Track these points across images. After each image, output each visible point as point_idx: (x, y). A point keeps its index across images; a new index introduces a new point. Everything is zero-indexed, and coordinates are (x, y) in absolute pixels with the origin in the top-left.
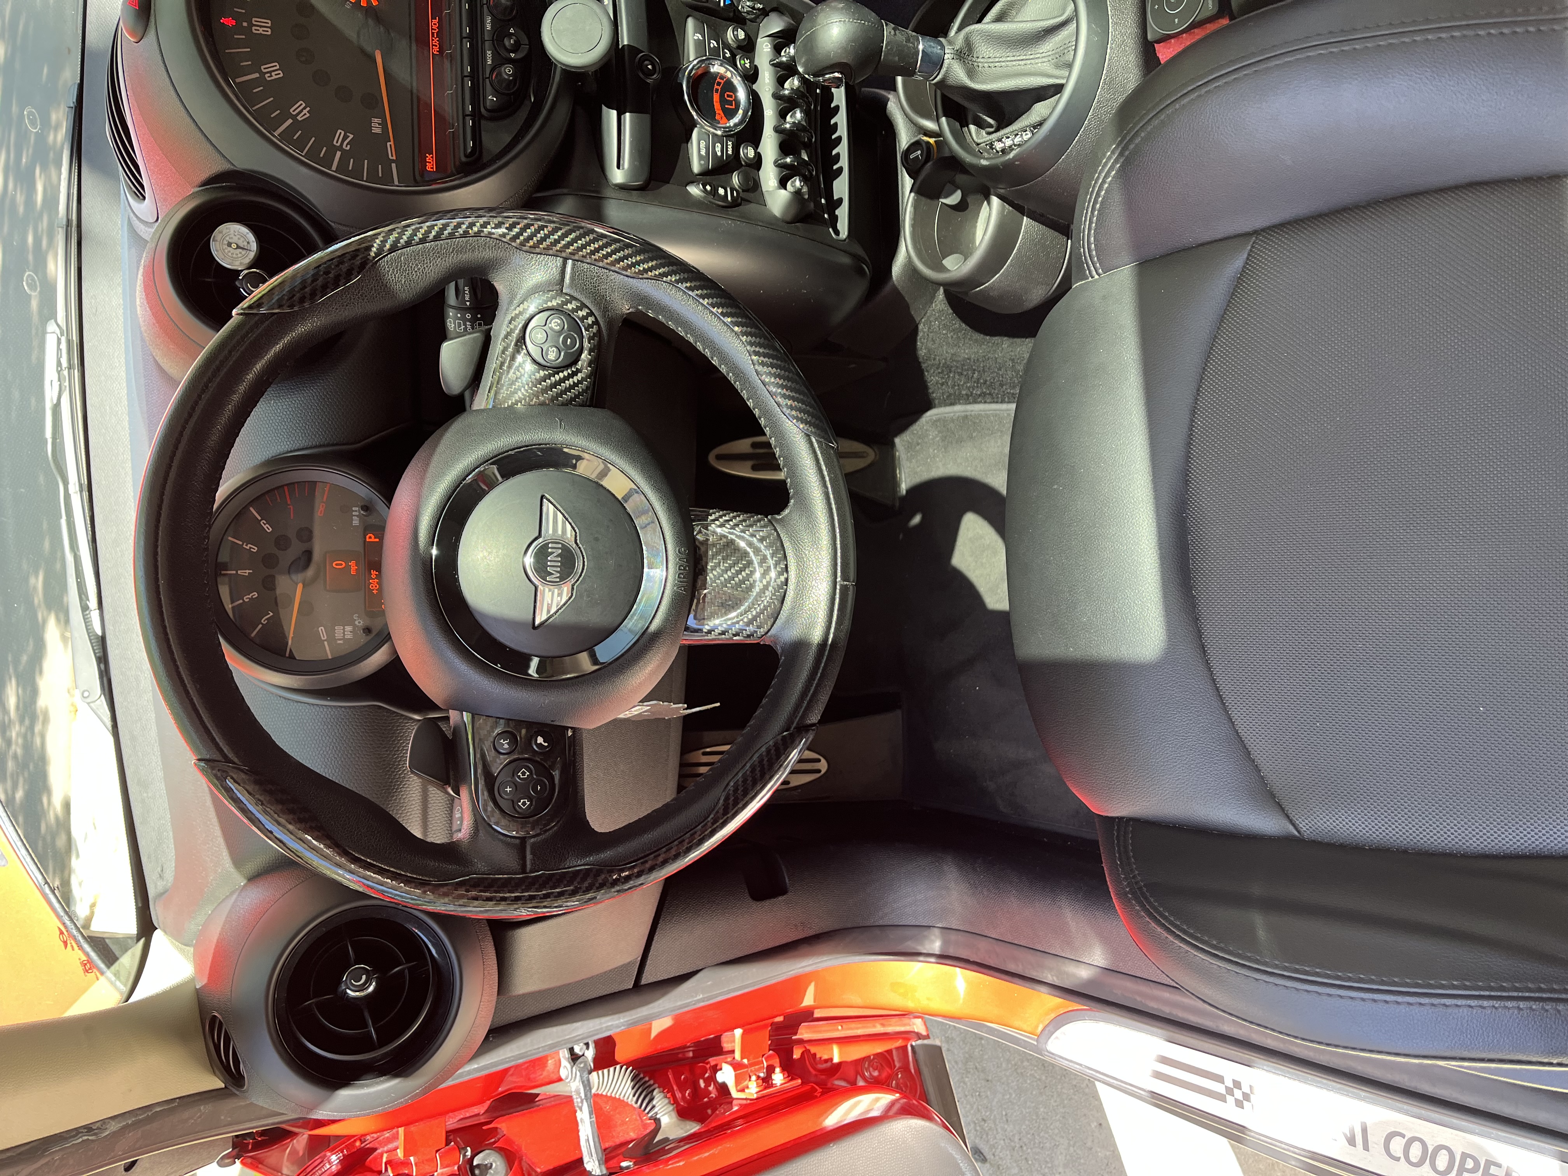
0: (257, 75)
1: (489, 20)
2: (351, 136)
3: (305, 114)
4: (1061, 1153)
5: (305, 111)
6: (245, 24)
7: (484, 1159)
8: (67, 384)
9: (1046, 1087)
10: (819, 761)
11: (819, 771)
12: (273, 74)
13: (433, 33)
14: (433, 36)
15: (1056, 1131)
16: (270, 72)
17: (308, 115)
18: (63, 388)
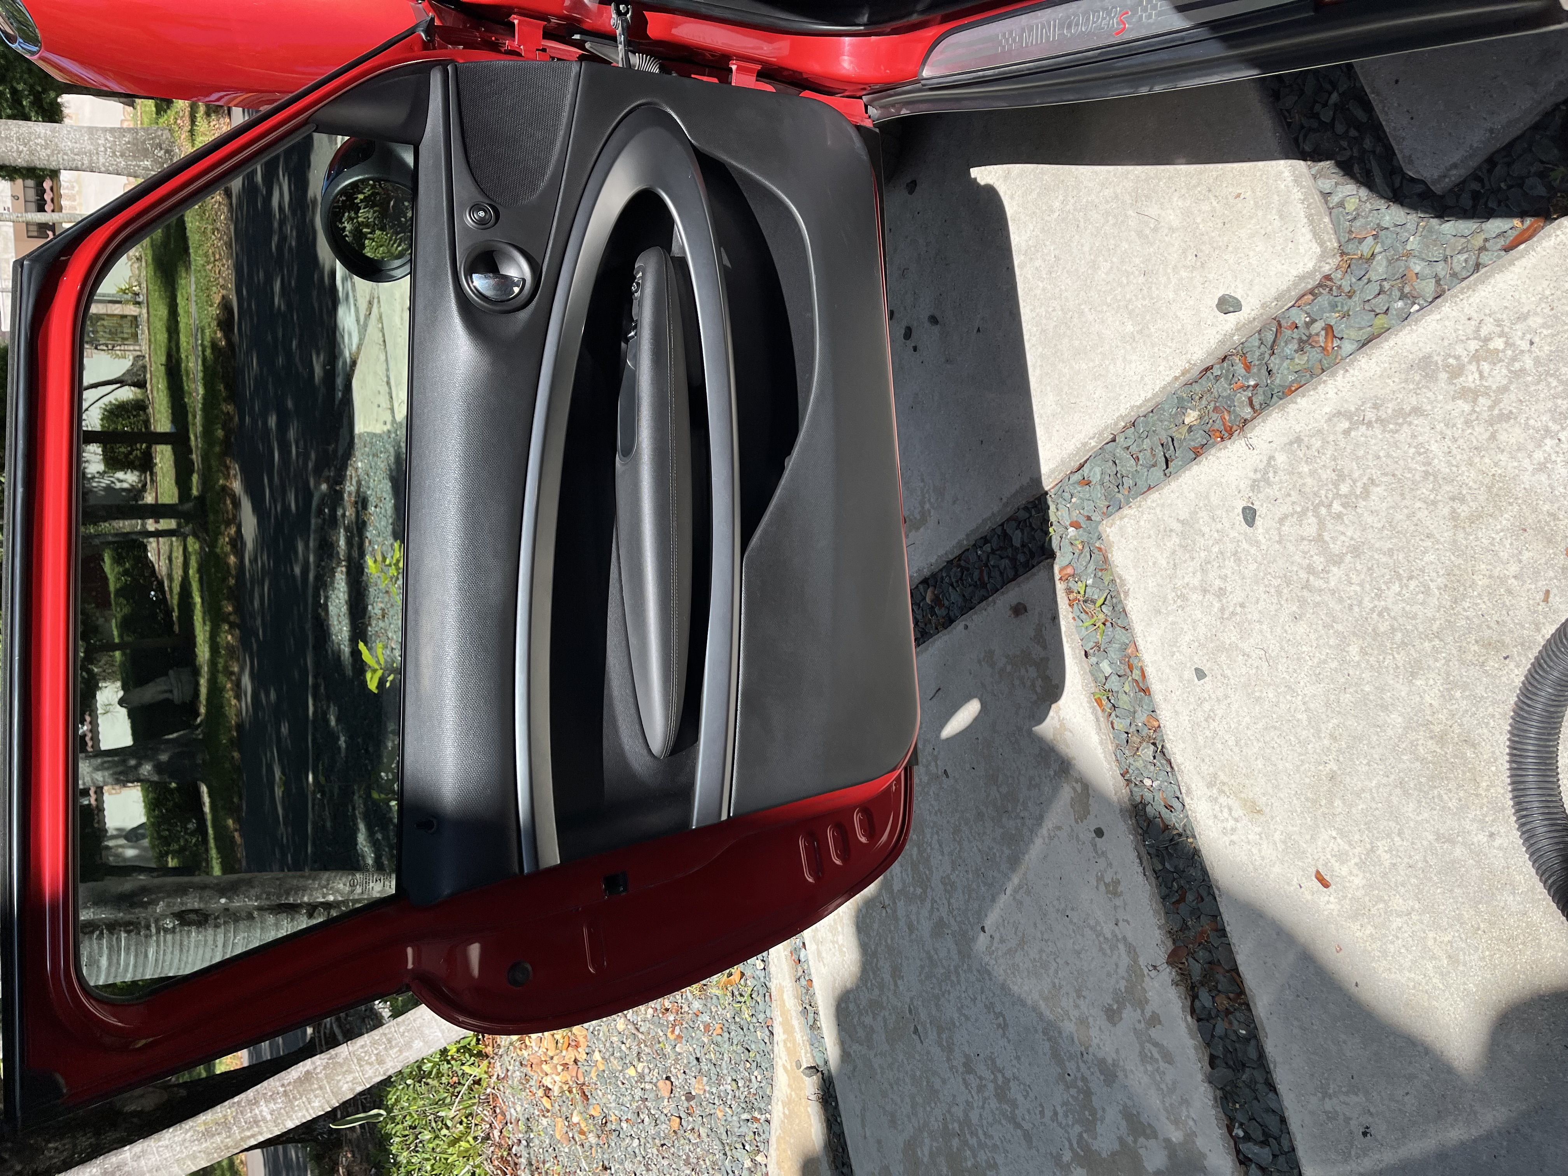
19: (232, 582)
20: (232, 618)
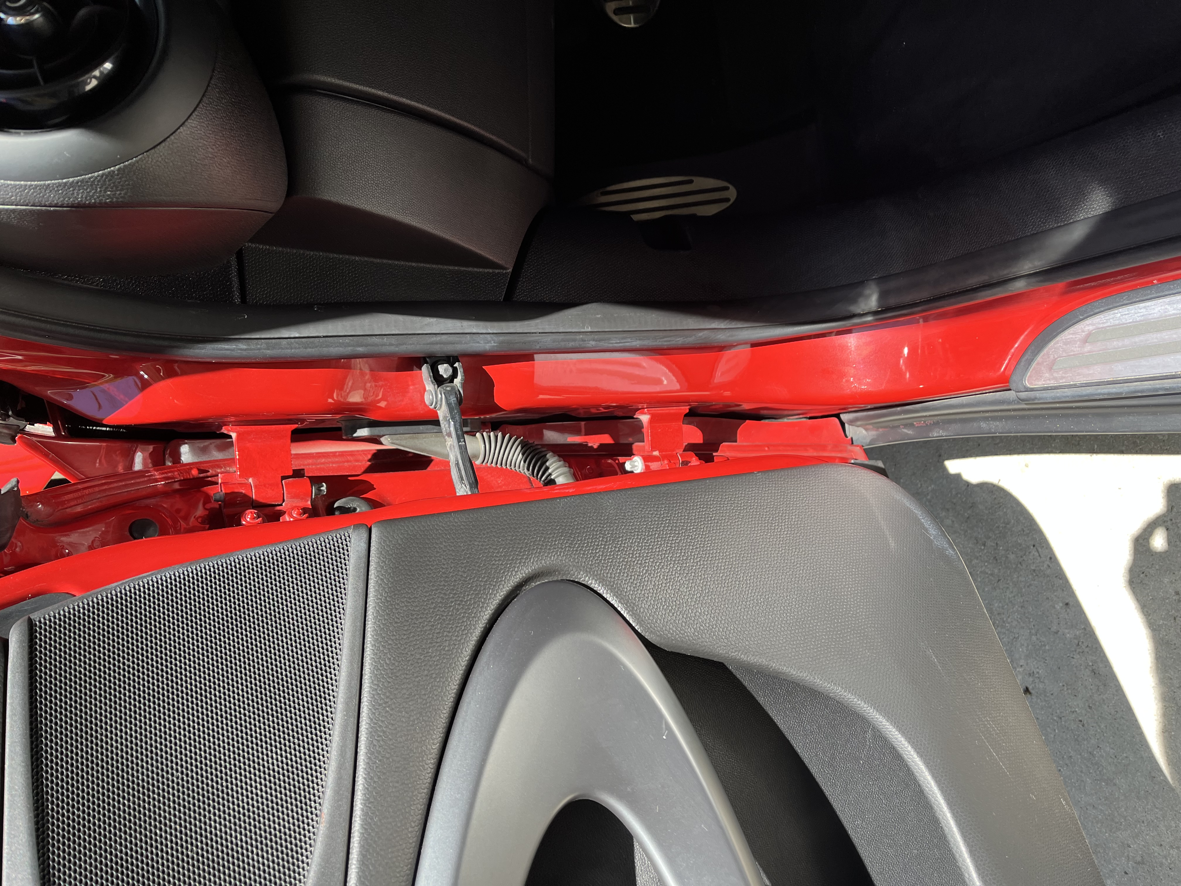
4: (1022, 645)
7: (347, 503)
9: (999, 580)
10: (726, 189)
11: (727, 200)
15: (1015, 623)
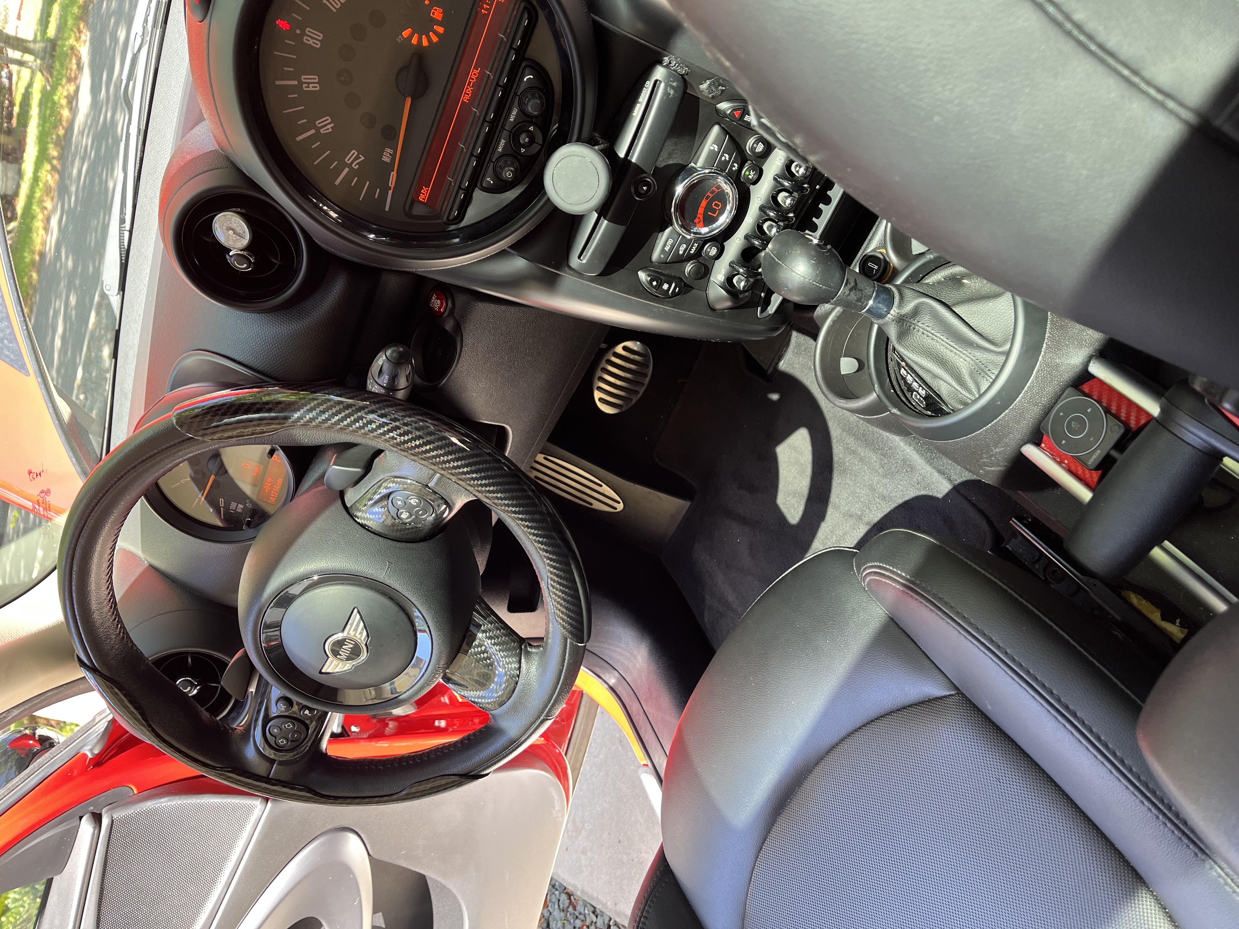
0: (295, 83)
1: (515, 112)
2: (363, 158)
3: (328, 129)
5: (329, 126)
6: (298, 32)
8: (148, 39)
10: (618, 502)
11: (616, 509)
12: (311, 85)
13: (470, 82)
14: (469, 85)
16: (309, 83)
17: (331, 130)
18: (145, 41)
19: (61, 132)
20: (55, 162)
